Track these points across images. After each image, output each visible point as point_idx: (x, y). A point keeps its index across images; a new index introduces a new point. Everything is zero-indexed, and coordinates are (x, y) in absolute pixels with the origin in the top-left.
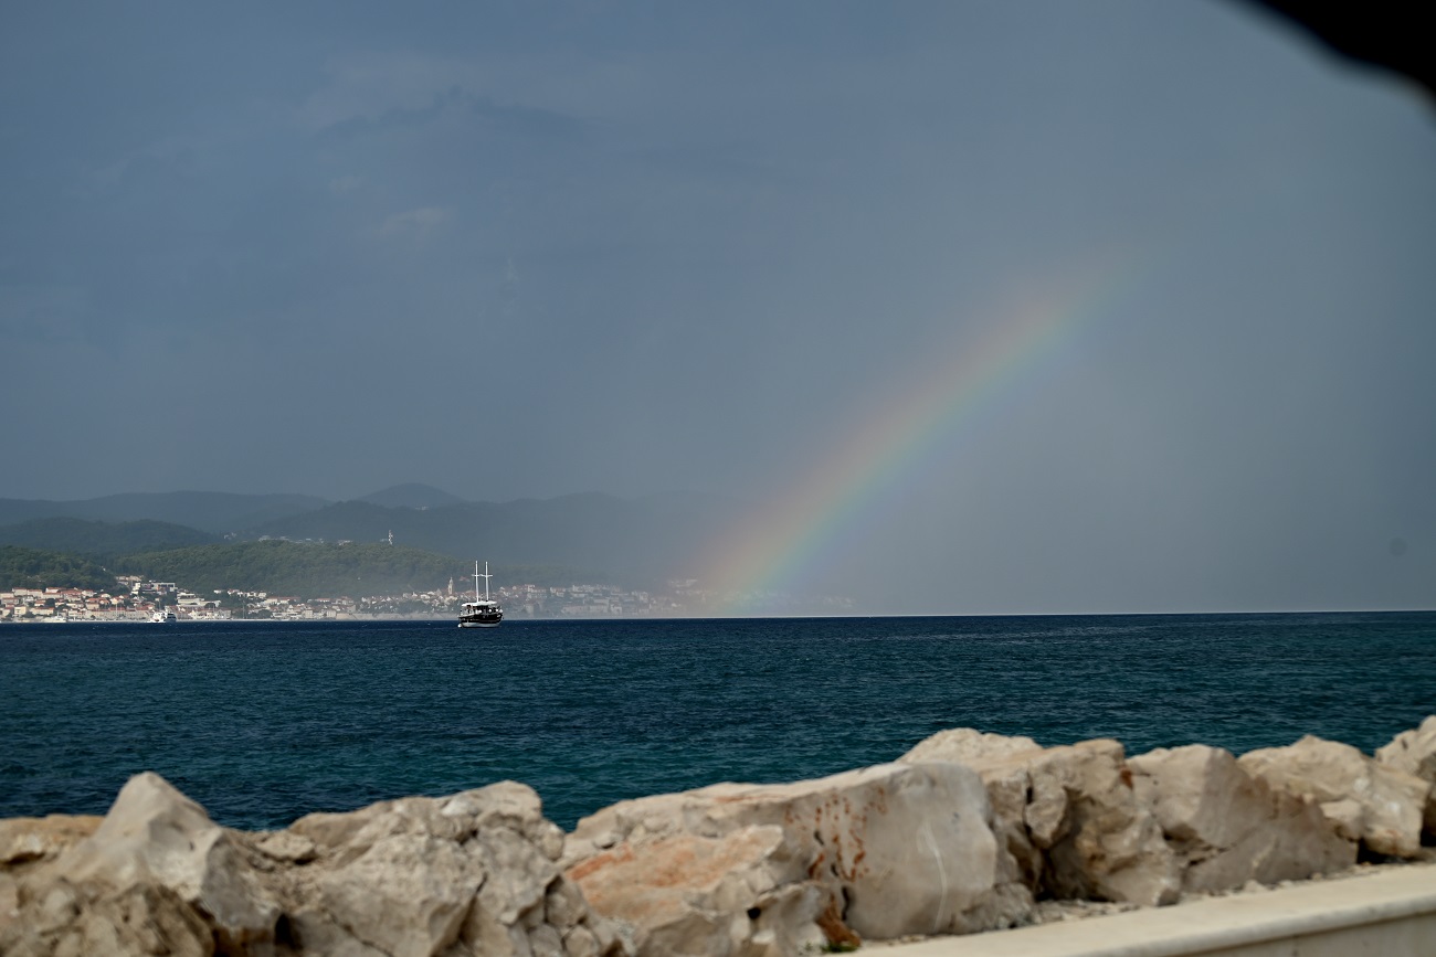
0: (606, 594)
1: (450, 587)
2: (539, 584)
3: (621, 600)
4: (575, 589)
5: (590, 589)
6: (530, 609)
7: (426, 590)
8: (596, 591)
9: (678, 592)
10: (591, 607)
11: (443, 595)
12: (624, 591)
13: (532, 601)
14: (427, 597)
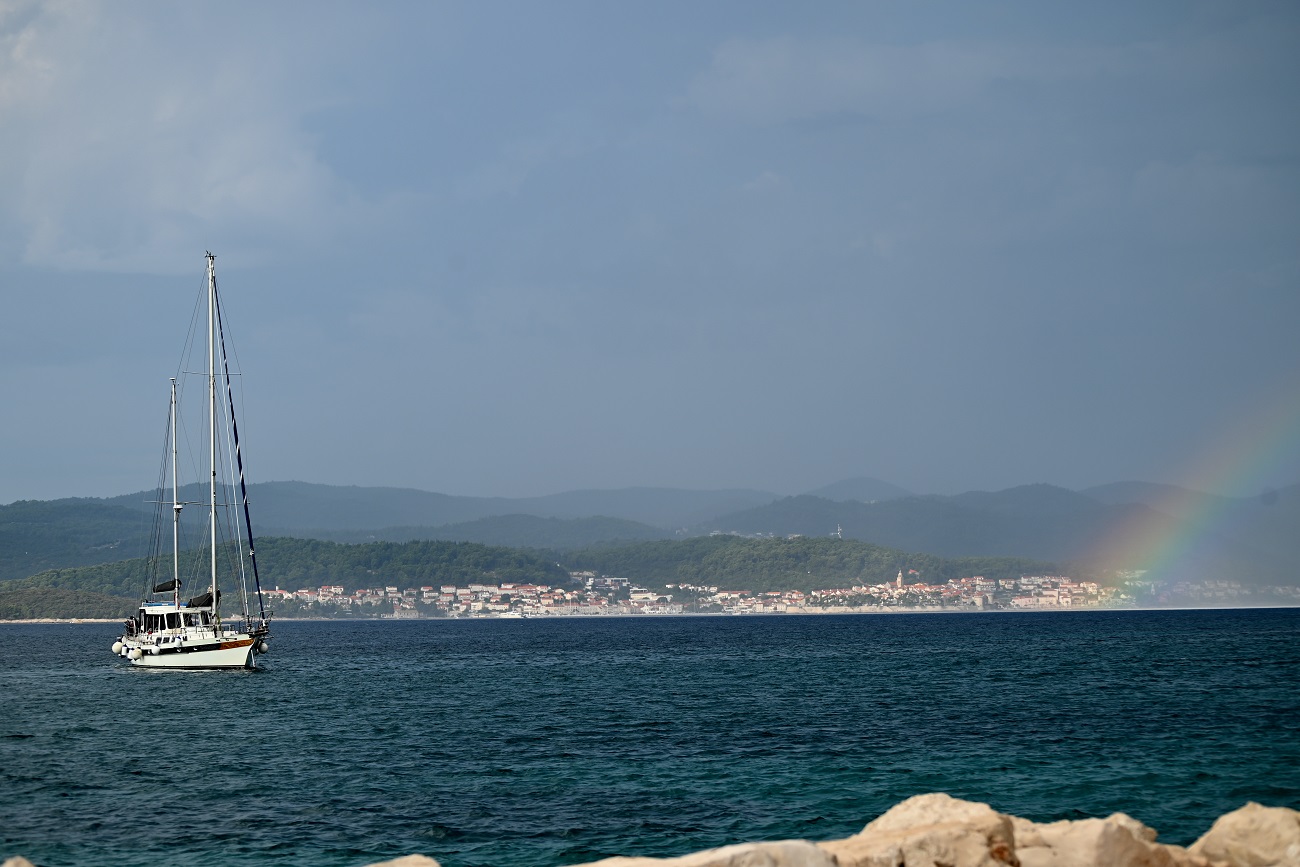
0: (1055, 586)
1: (899, 579)
2: (988, 576)
3: (1070, 591)
4: (1024, 580)
5: (1040, 581)
6: (978, 601)
7: (875, 583)
8: (1044, 583)
9: (1127, 583)
10: (1040, 599)
11: (892, 588)
12: (1073, 582)
13: (980, 594)
14: (877, 590)
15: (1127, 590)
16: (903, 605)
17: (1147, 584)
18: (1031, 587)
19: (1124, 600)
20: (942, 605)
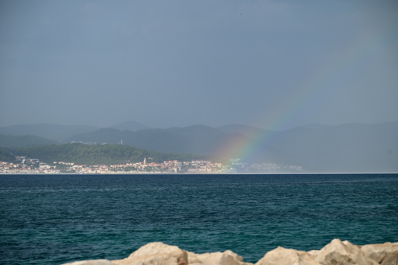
0: (205, 164)
2: (179, 160)
3: (211, 166)
4: (193, 162)
5: (199, 162)
6: (175, 170)
7: (135, 162)
8: (201, 163)
9: (233, 164)
10: (199, 169)
11: (142, 164)
12: (212, 163)
13: (176, 167)
14: (136, 165)
15: (233, 166)
16: (146, 171)
17: (241, 164)
18: (196, 165)
19: (231, 170)
20: (161, 171)
